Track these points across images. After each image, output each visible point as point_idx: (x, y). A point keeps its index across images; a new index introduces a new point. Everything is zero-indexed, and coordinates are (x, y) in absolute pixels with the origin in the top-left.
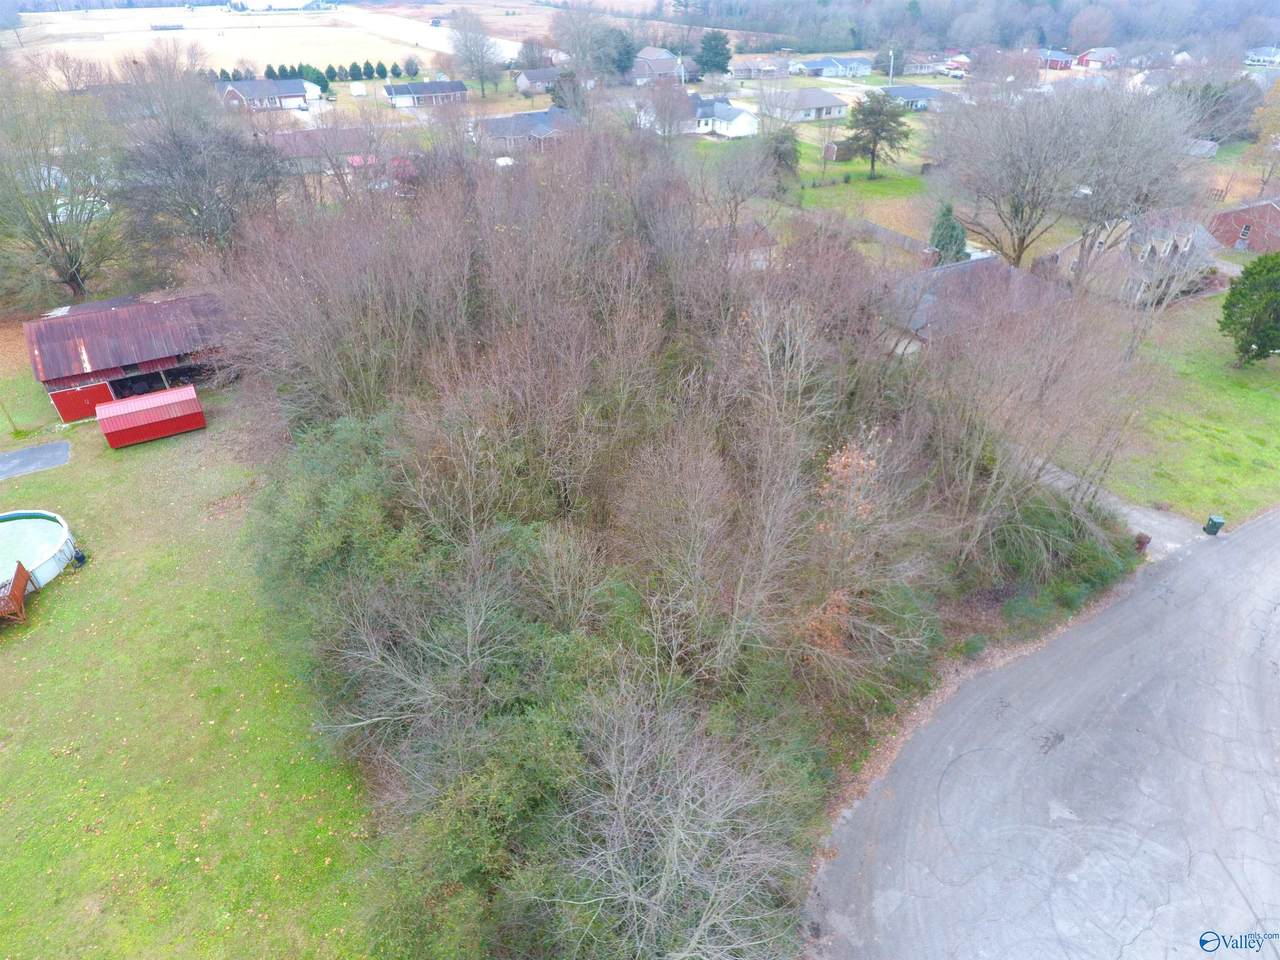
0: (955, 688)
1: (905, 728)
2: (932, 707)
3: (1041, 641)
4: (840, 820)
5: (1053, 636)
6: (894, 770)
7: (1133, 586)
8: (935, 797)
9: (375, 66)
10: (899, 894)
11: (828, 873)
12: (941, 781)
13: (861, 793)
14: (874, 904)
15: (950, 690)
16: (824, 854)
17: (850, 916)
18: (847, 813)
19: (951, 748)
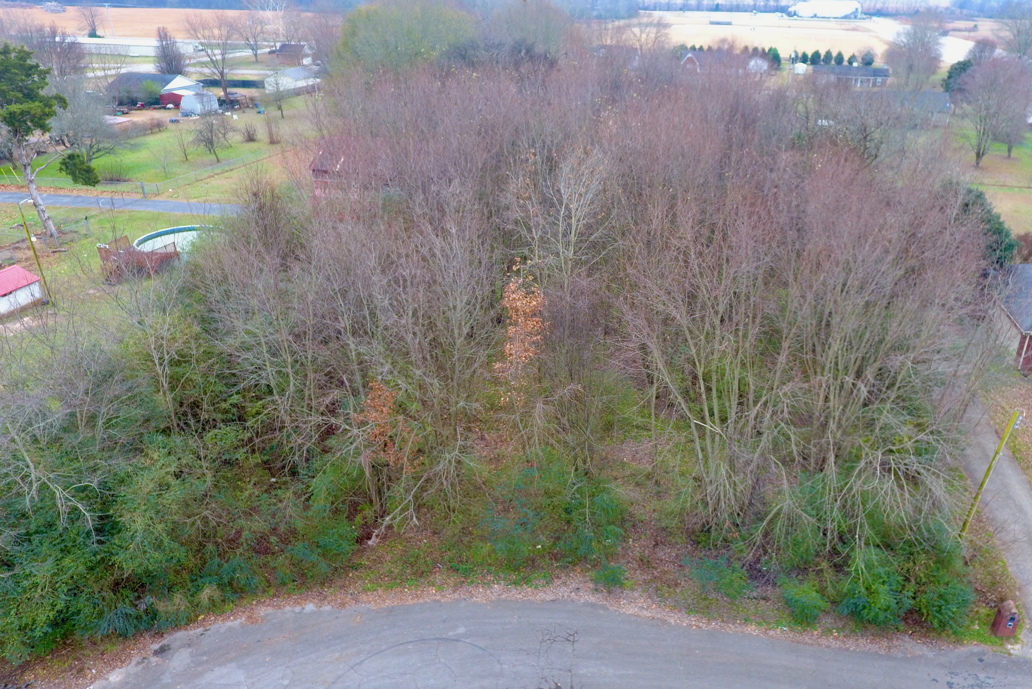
0: (549, 597)
1: (454, 591)
2: (503, 596)
3: (709, 624)
4: (298, 609)
5: (731, 629)
6: (391, 610)
7: (931, 655)
8: (384, 648)
9: (834, 54)
10: (242, 678)
11: (230, 629)
12: (411, 642)
13: (343, 605)
14: (215, 669)
15: (541, 596)
16: (249, 617)
17: (192, 662)
18: (310, 607)
19: (461, 630)
